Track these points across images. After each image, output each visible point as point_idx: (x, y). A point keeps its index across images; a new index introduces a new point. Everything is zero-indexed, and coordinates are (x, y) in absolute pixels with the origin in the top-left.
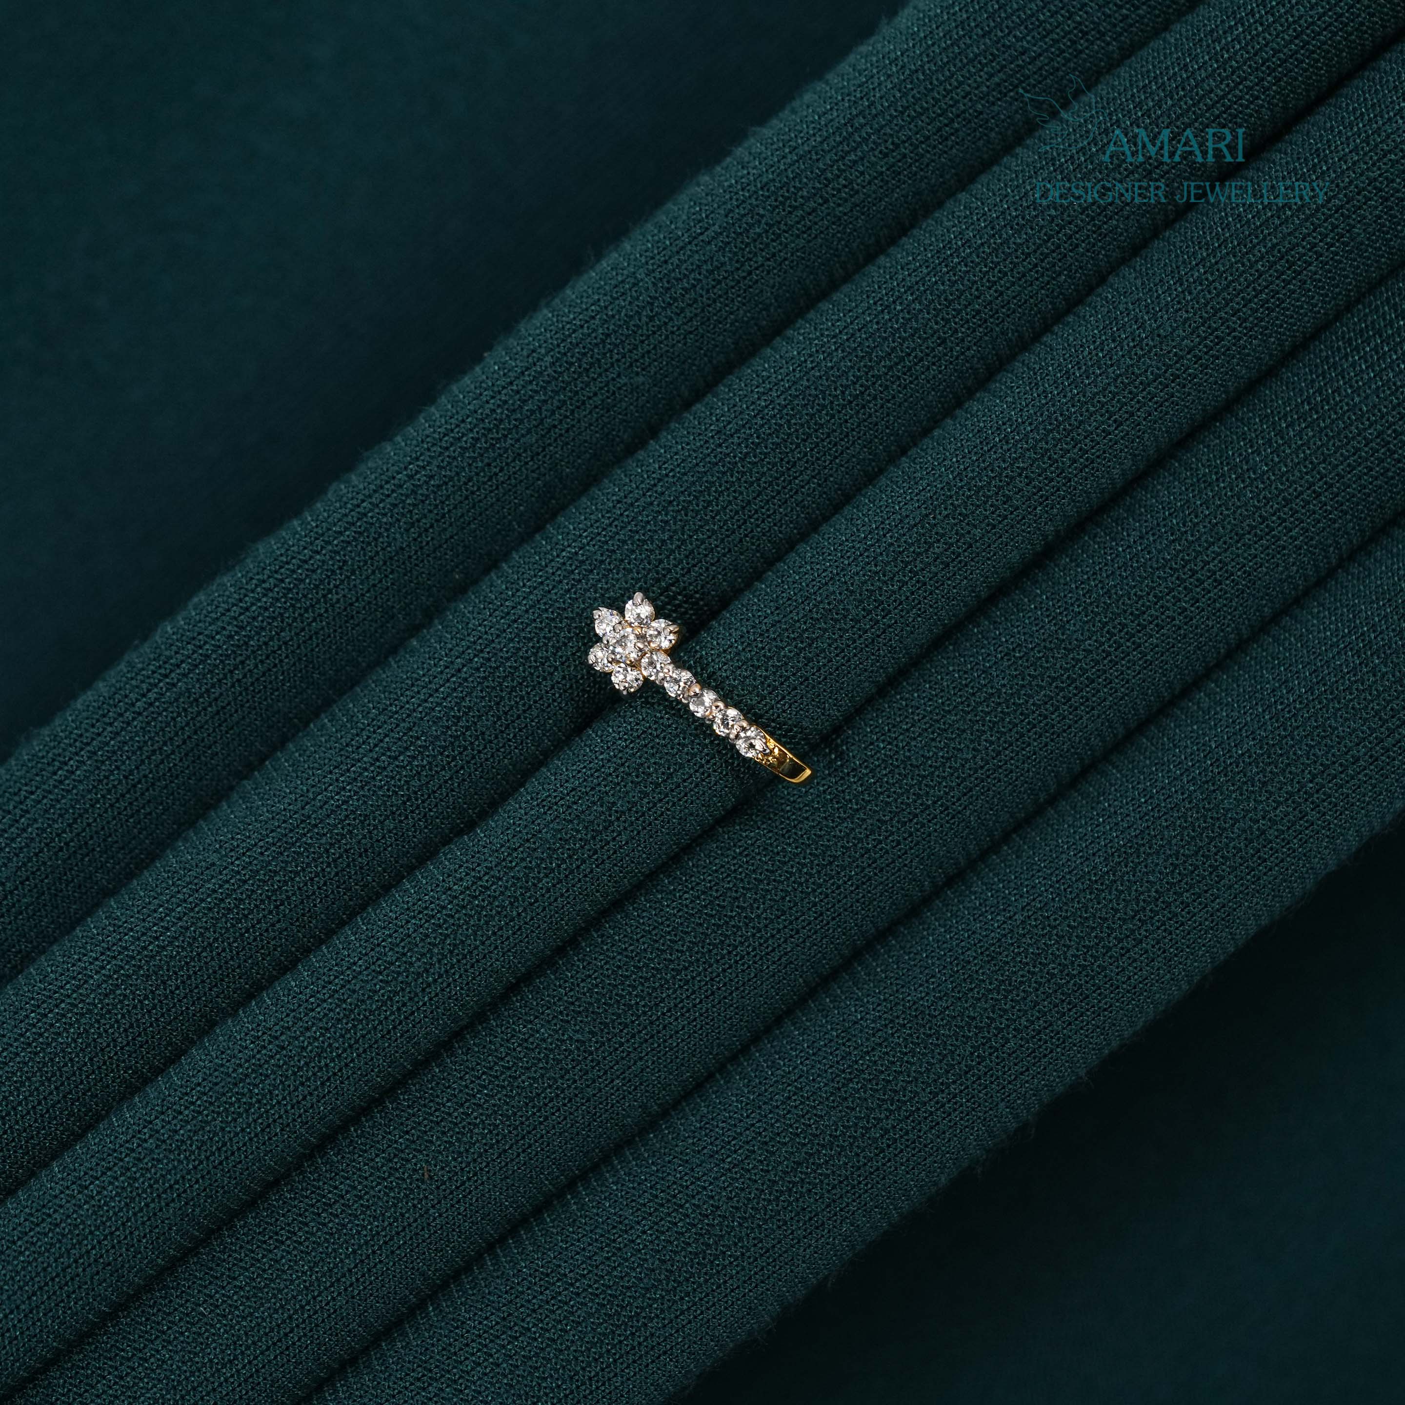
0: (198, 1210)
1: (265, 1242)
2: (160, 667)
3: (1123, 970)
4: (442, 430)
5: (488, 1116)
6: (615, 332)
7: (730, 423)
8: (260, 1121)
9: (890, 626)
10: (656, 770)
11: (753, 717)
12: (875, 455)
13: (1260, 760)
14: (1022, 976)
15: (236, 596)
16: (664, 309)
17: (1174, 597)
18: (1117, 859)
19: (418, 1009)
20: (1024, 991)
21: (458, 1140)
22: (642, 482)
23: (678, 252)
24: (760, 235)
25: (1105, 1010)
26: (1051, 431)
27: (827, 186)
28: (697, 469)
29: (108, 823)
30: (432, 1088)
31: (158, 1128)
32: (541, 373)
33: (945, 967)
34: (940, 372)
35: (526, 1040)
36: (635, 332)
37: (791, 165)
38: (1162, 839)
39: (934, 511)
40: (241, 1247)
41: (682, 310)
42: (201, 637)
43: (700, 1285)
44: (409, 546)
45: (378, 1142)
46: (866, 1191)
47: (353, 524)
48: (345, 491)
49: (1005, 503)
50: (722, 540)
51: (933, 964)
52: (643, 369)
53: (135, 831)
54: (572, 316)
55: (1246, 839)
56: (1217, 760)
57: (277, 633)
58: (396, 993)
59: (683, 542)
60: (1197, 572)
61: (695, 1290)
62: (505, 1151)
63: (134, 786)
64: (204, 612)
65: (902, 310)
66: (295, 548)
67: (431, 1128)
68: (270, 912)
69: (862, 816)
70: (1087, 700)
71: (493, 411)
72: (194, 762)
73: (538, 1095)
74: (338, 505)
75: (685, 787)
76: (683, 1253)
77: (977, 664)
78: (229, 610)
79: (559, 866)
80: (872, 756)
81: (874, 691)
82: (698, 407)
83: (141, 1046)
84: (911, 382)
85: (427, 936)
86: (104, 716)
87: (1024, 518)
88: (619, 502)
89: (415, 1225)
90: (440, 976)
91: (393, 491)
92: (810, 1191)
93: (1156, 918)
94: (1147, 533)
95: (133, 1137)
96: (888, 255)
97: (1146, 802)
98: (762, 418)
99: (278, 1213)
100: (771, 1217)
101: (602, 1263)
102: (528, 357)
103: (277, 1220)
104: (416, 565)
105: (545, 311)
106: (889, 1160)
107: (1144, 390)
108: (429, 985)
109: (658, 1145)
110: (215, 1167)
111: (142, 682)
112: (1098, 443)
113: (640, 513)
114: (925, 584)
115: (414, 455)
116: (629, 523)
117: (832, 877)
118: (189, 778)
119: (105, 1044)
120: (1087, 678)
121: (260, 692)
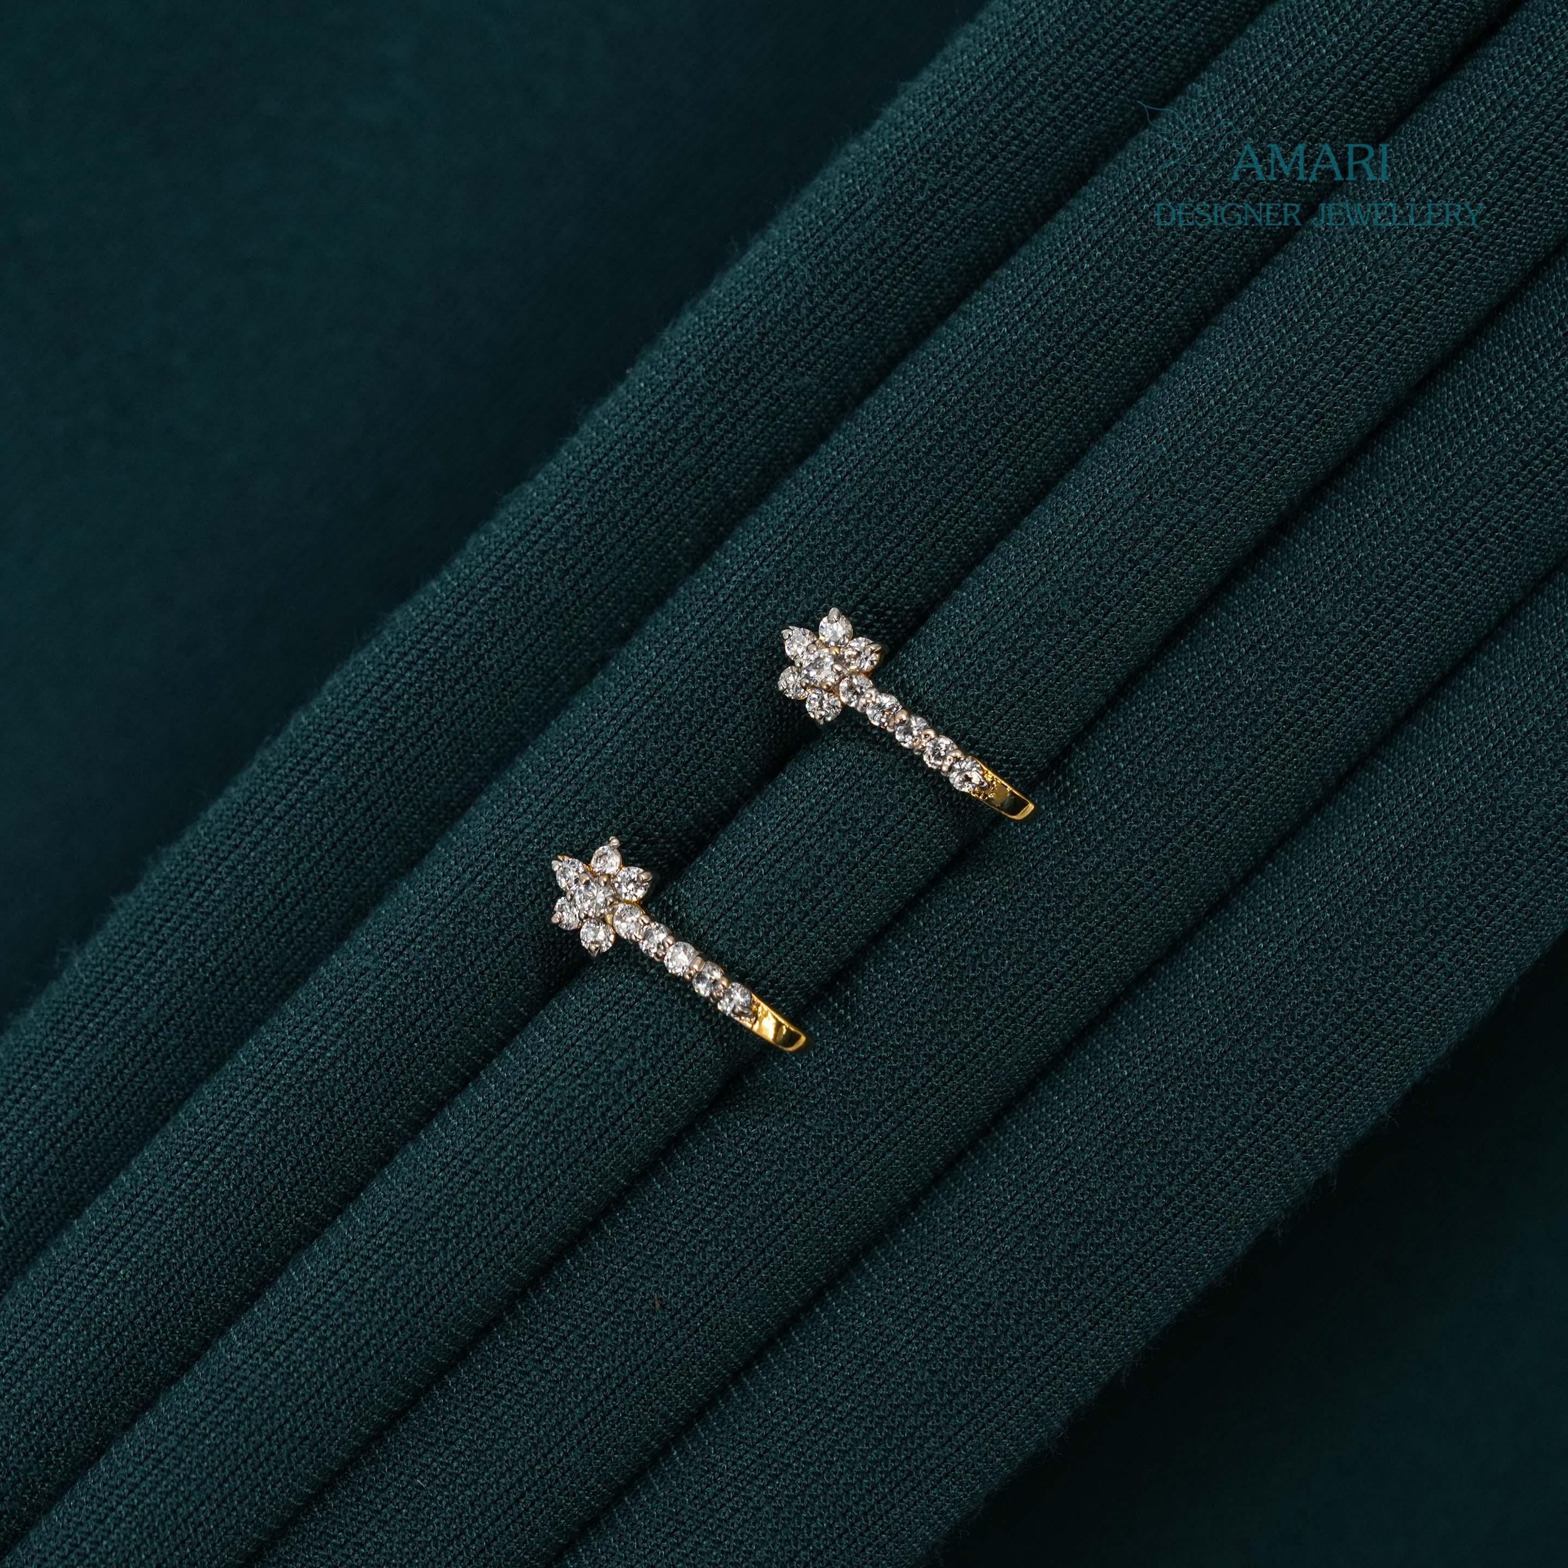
0: (400, 1367)
1: (482, 1398)
2: (298, 763)
3: (1419, 989)
4: (588, 461)
5: (721, 1231)
6: (773, 330)
7: (908, 413)
8: (460, 1257)
9: (1112, 626)
10: (865, 815)
11: (969, 746)
12: (1076, 434)
13: (1549, 736)
14: (1306, 1008)
15: (376, 674)
16: (826, 298)
17: (1433, 563)
18: (1398, 865)
19: (626, 1112)
20: (1309, 1025)
21: (690, 1261)
22: (816, 490)
23: (834, 233)
24: (924, 203)
25: (1403, 1037)
26: (1273, 386)
27: (993, 140)
28: (876, 469)
29: (257, 945)
30: (655, 1207)
31: (345, 1278)
32: (693, 385)
33: (1217, 1007)
34: (1140, 334)
35: (757, 1142)
36: (795, 328)
37: (950, 120)
38: (1447, 837)
39: (1149, 490)
40: (456, 1407)
41: (846, 297)
42: (341, 725)
43: (978, 1395)
44: (565, 596)
45: (600, 1273)
46: (1155, 1270)
47: (500, 578)
48: (486, 542)
49: (1228, 473)
50: (913, 547)
51: (1203, 1005)
52: (809, 369)
53: (289, 951)
54: (721, 317)
55: (1542, 827)
56: (1500, 741)
57: (426, 711)
58: (598, 1097)
59: (869, 553)
60: (1456, 532)
61: (973, 1401)
62: (744, 1269)
63: (283, 901)
64: (341, 695)
65: (1091, 268)
66: (437, 613)
67: (658, 1252)
68: (440, 1016)
69: (1109, 847)
70: (1348, 690)
71: (645, 434)
72: (347, 867)
73: (775, 1202)
74: (480, 559)
75: (900, 830)
76: (955, 1361)
77: (1219, 662)
78: (369, 691)
79: (767, 934)
80: (1112, 779)
81: (1103, 701)
82: (872, 401)
83: (312, 1184)
84: (1109, 349)
85: (627, 1029)
86: (240, 825)
87: (1251, 488)
88: (791, 514)
89: (649, 1362)
90: (646, 1072)
91: (541, 536)
92: (1091, 1275)
93: (1450, 927)
94: (1395, 494)
95: (318, 1291)
96: (1068, 208)
97: (1424, 797)
98: (945, 405)
99: (494, 1365)
100: (1051, 1310)
101: (865, 1381)
102: (677, 368)
103: (493, 1372)
104: (576, 617)
105: (690, 315)
106: (1177, 1232)
107: (1372, 329)
108: (634, 1084)
109: (912, 1241)
110: (414, 1316)
111: (280, 782)
112: (1327, 395)
113: (816, 524)
114: (1147, 573)
115: (560, 494)
116: (805, 537)
117: (1082, 920)
118: (344, 887)
119: (271, 1187)
120: (1346, 665)
121: (414, 780)
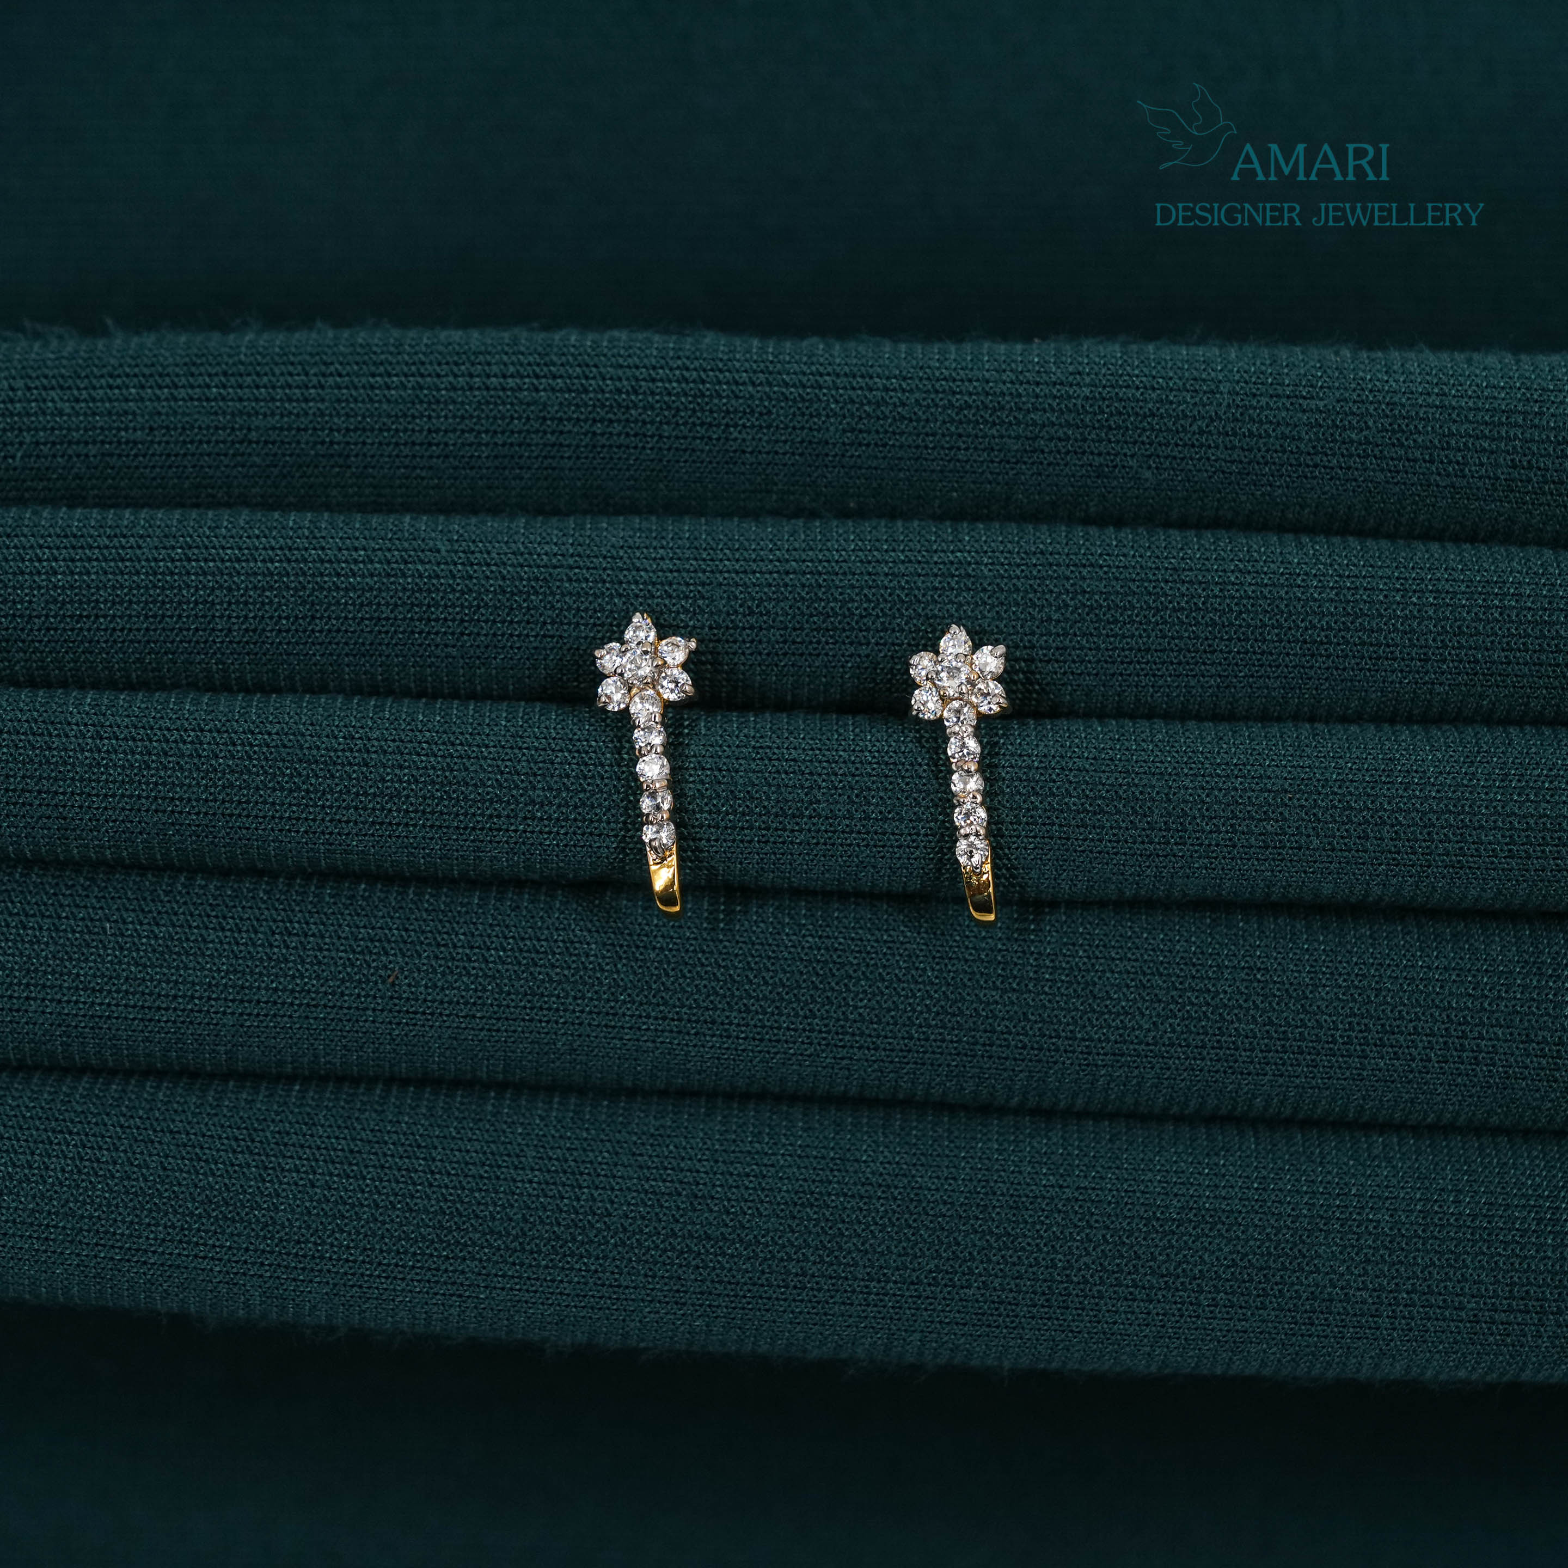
0: (177, 838)
1: (209, 916)
2: (538, 365)
3: (1116, 1312)
4: (946, 373)
5: (486, 976)
6: (1162, 418)
7: (1191, 570)
8: (295, 808)
9: (1174, 856)
10: (877, 804)
11: (994, 832)
12: (1286, 702)
13: (1381, 1238)
14: (1029, 1244)
15: (653, 361)
16: (1219, 433)
17: (1429, 1042)
18: (1191, 1216)
19: (507, 830)
20: (1019, 1257)
21: (443, 974)
22: (1076, 554)
23: (1271, 396)
24: (1352, 442)
25: (1072, 1331)
26: (1450, 812)
27: (1443, 449)
28: (1130, 584)
29: (382, 455)
30: (459, 912)
31: (205, 740)
32: (1070, 397)
33: (971, 1180)
34: (1401, 683)
35: (572, 942)
36: (1178, 432)
37: (1428, 406)
38: (1243, 1232)
39: (1296, 793)
40: (185, 903)
41: (1233, 448)
42: (594, 369)
43: (538, 1266)
44: (834, 445)
45: (375, 917)
46: (744, 1308)
47: (804, 387)
48: (820, 352)
49: (1359, 838)
50: (1099, 661)
51: (964, 1169)
52: (1157, 468)
53: (398, 482)
54: (1136, 372)
55: (1312, 1293)
56: (1346, 1207)
57: (661, 423)
58: (500, 801)
59: (1066, 634)
60: (1467, 1038)
61: (531, 1266)
62: (474, 1017)
63: (430, 444)
64: (615, 351)
65: (1415, 604)
66: (737, 364)
67: (429, 944)
68: (453, 634)
69: (1014, 998)
70: (1283, 1065)
71: (1003, 394)
72: (497, 468)
73: (542, 995)
74: (805, 359)
75: (889, 839)
76: (547, 1227)
77: (1218, 954)
78: (637, 367)
79: (727, 813)
80: (1065, 955)
81: (1114, 897)
82: (1175, 534)
83: (248, 654)
84: (1369, 670)
85: (568, 776)
86: (456, 364)
87: (1364, 864)
88: (1042, 553)
89: (346, 1011)
90: (549, 819)
91: (861, 388)
92: (697, 1267)
93: (1181, 1293)
94: (1454, 969)
95: (177, 730)
96: (1443, 548)
97: (1257, 1189)
98: (1221, 590)
99: (241, 902)
100: (647, 1261)
101: (473, 1177)
102: (1071, 374)
103: (235, 906)
104: (826, 466)
105: (1117, 347)
106: (785, 1300)
108: (533, 818)
109: (604, 1117)
110: (223, 814)
111: (513, 363)
112: (1480, 857)
113: (1051, 578)
114: (1234, 846)
115: (904, 373)
116: (1035, 578)
117: (944, 1027)
118: (481, 479)
119: (220, 627)
120: (1299, 1047)
121: (603, 458)
